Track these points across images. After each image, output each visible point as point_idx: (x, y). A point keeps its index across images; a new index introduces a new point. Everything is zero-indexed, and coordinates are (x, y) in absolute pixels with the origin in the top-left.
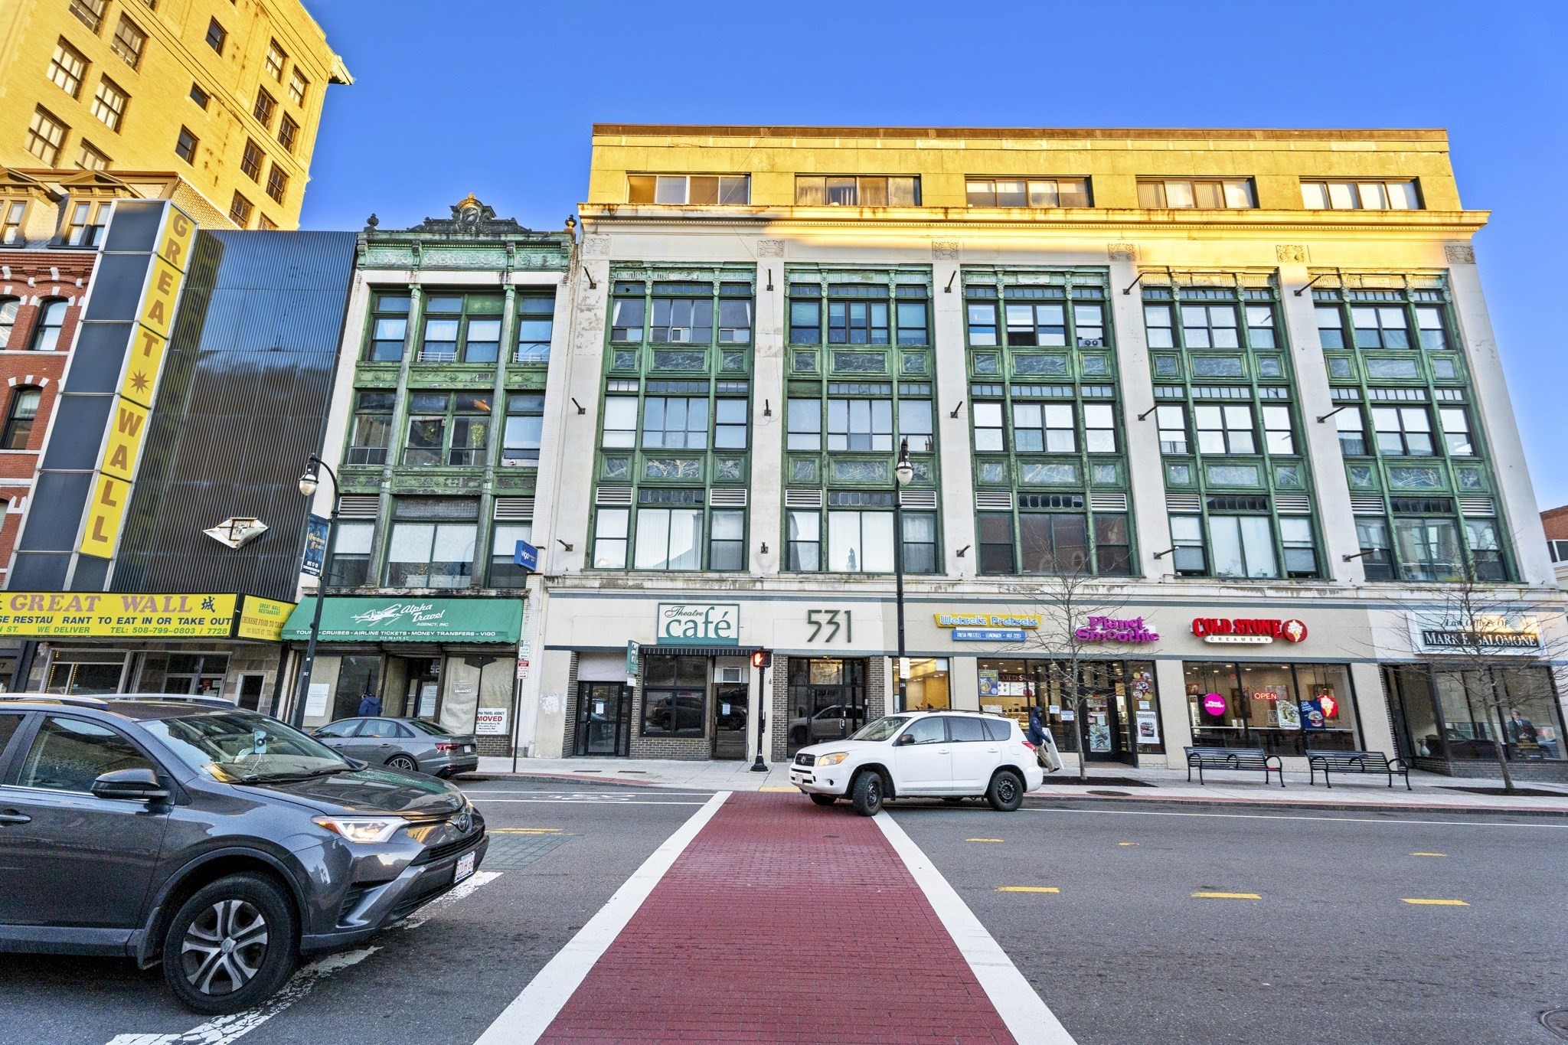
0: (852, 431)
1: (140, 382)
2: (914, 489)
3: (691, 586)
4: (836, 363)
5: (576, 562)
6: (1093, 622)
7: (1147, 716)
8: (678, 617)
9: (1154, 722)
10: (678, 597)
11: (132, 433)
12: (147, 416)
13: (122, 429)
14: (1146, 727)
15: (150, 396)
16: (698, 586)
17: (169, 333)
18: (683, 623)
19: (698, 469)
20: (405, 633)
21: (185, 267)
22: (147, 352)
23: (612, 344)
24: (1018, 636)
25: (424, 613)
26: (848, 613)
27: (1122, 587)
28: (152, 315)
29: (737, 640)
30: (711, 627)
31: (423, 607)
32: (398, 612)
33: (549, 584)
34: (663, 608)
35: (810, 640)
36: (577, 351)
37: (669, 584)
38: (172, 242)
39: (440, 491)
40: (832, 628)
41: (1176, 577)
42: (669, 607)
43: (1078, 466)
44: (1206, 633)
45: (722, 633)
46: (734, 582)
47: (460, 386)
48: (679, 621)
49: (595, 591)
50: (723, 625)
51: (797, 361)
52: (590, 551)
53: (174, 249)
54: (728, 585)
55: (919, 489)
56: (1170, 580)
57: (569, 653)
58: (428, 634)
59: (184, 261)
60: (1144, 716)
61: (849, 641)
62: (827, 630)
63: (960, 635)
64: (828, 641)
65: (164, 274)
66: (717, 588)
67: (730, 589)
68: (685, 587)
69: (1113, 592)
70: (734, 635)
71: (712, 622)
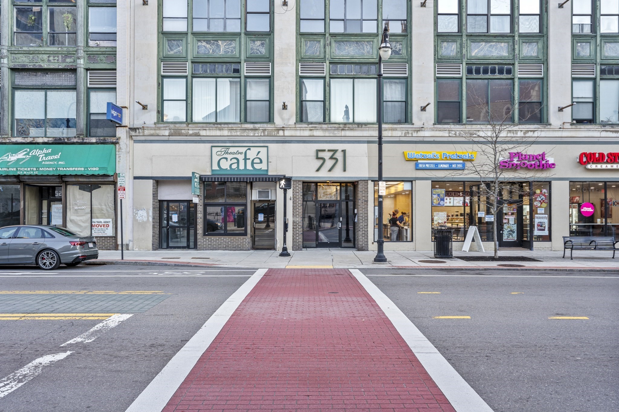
0: (347, 18)
2: (391, 62)
3: (234, 133)
5: (151, 118)
6: (512, 156)
7: (542, 218)
8: (225, 156)
9: (546, 221)
10: (225, 142)
14: (540, 225)
16: (238, 134)
18: (229, 160)
19: (235, 48)
20: (35, 169)
24: (460, 166)
25: (46, 155)
26: (344, 151)
27: (534, 131)
29: (267, 170)
30: (249, 163)
31: (46, 151)
32: (28, 154)
33: (133, 133)
34: (215, 150)
35: (318, 170)
37: (218, 133)
39: (45, 66)
40: (333, 162)
41: (572, 124)
42: (219, 149)
43: (511, 44)
44: (588, 162)
45: (257, 166)
46: (264, 130)
48: (226, 159)
49: (166, 138)
52: (160, 109)
54: (259, 133)
55: (396, 62)
56: (568, 126)
57: (151, 181)
58: (51, 169)
60: (540, 218)
61: (345, 170)
62: (329, 163)
63: (420, 166)
64: (330, 170)
66: (252, 135)
67: (261, 136)
68: (229, 134)
69: (527, 135)
70: (265, 168)
71: (249, 159)
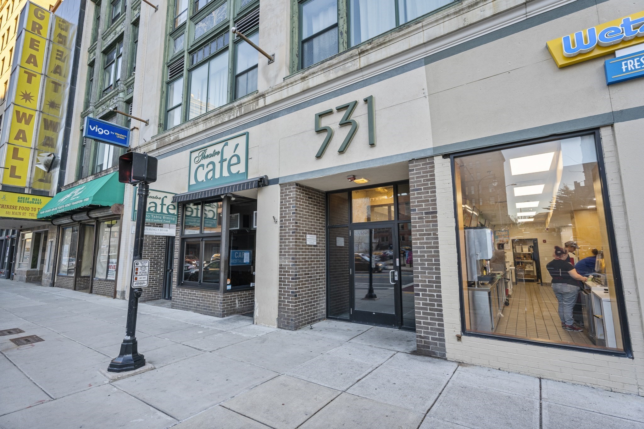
1: (27, 97)
5: (151, 132)
8: (202, 163)
10: (202, 141)
11: (27, 123)
12: (36, 114)
17: (43, 72)
19: (226, 11)
20: (63, 206)
21: (47, 37)
22: (30, 82)
25: (79, 192)
26: (368, 101)
28: (28, 62)
29: (246, 173)
30: (225, 164)
32: (73, 193)
34: (194, 156)
35: (319, 157)
38: (34, 23)
40: (347, 130)
42: (197, 154)
45: (234, 169)
48: (203, 166)
49: (157, 154)
52: (163, 122)
53: (37, 27)
58: (69, 205)
61: (372, 145)
62: (340, 136)
63: (630, 66)
64: (341, 152)
65: (32, 40)
66: (227, 120)
67: (237, 117)
68: (204, 128)
70: (243, 170)
71: (226, 160)
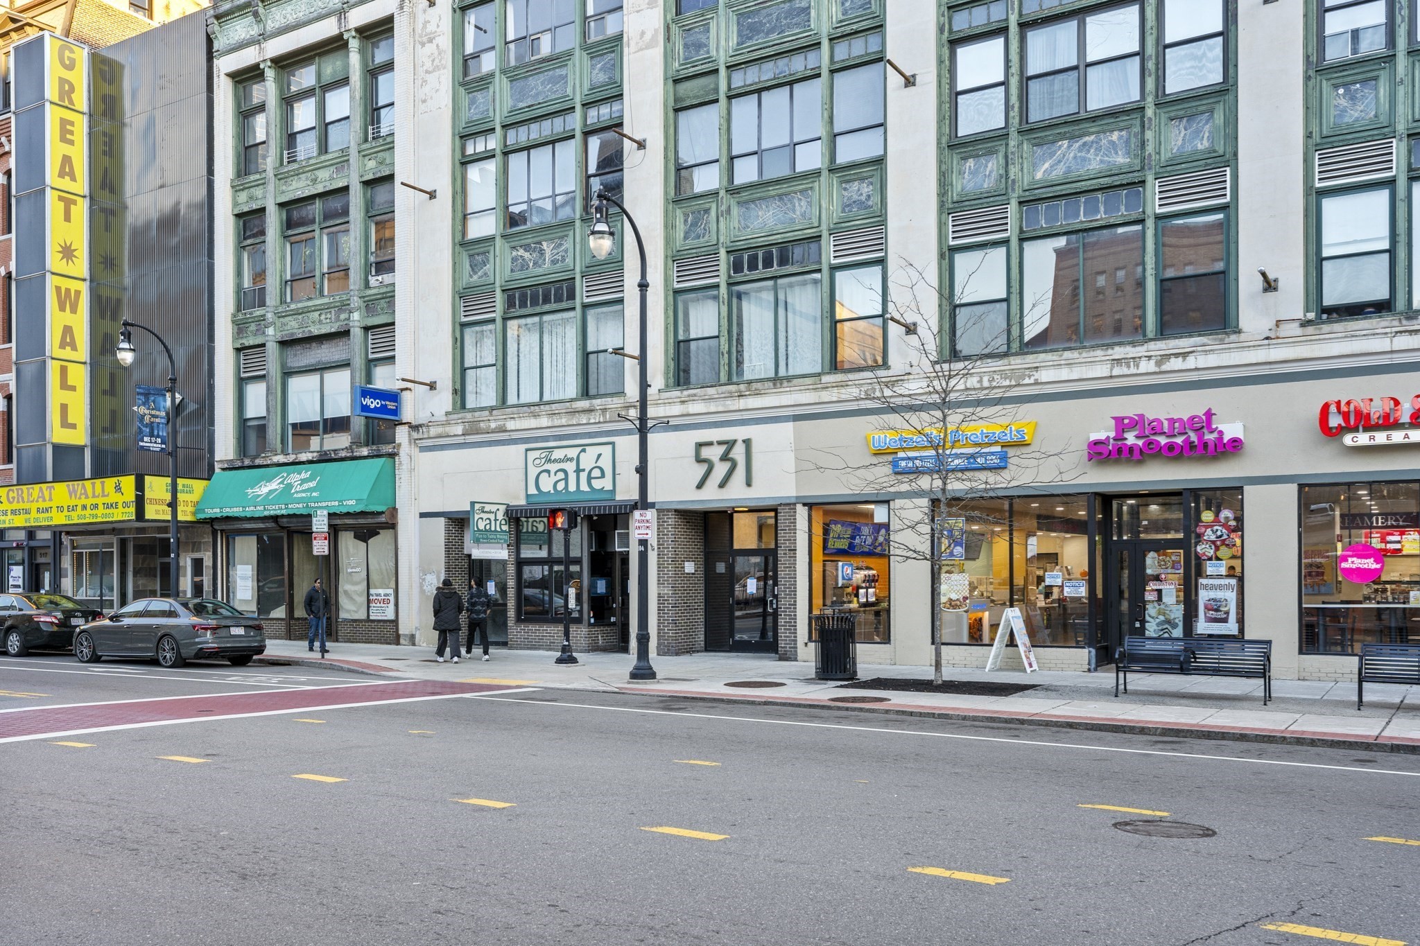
0: (764, 146)
1: (68, 252)
2: (850, 229)
3: (557, 422)
4: (740, 34)
5: (443, 401)
6: (1121, 425)
7: (1220, 587)
8: (547, 467)
9: (1231, 596)
10: (545, 439)
11: (74, 310)
12: (84, 288)
13: (62, 309)
14: (1215, 607)
15: (81, 266)
16: (564, 421)
17: (86, 191)
18: (552, 473)
19: (566, 251)
20: (283, 506)
21: (85, 108)
22: (67, 218)
23: (463, 84)
24: (995, 461)
25: (303, 481)
26: (747, 442)
27: (1185, 355)
28: (62, 174)
29: (613, 491)
30: (583, 476)
31: (303, 476)
32: (282, 483)
33: (415, 435)
34: (532, 455)
35: (700, 486)
36: (422, 107)
37: (533, 423)
38: (62, 81)
39: (316, 330)
40: (727, 465)
41: (1305, 324)
42: (536, 454)
43: (1137, 129)
44: (1340, 431)
45: (597, 484)
46: (604, 410)
47: (320, 189)
48: (548, 472)
49: (461, 440)
50: (596, 473)
51: (686, 46)
52: (458, 386)
53: (66, 89)
54: (596, 417)
55: (859, 227)
56: (1295, 329)
57: (442, 520)
58: (301, 506)
59: (81, 99)
60: (1213, 587)
61: (749, 484)
62: (721, 469)
63: (903, 464)
64: (722, 485)
65: (64, 123)
66: (585, 422)
67: (599, 422)
68: (550, 424)
69: (1165, 367)
70: (609, 487)
71: (584, 470)
